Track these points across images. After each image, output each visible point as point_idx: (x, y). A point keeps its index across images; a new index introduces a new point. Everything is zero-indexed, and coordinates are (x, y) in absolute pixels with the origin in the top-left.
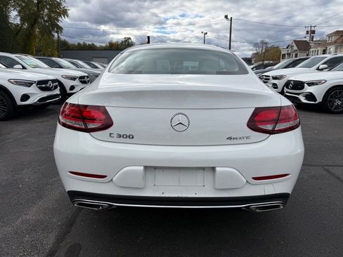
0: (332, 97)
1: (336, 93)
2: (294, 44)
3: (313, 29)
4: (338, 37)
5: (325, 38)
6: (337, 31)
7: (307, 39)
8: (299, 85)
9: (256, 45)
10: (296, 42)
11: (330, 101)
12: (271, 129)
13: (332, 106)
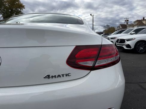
0: (138, 46)
1: (140, 44)
2: (120, 26)
3: (127, 19)
4: (138, 22)
5: (133, 23)
6: (138, 20)
7: (126, 24)
8: (123, 41)
9: (104, 27)
10: (121, 25)
11: (138, 48)
12: (91, 65)
13: (139, 50)
